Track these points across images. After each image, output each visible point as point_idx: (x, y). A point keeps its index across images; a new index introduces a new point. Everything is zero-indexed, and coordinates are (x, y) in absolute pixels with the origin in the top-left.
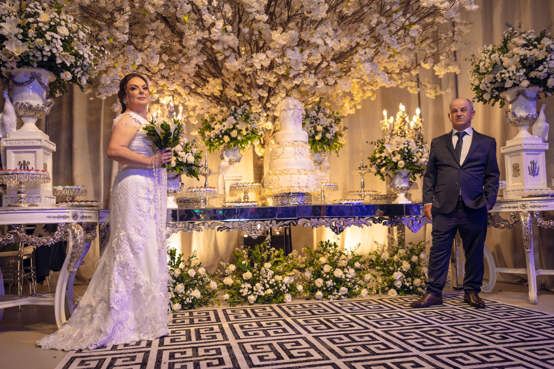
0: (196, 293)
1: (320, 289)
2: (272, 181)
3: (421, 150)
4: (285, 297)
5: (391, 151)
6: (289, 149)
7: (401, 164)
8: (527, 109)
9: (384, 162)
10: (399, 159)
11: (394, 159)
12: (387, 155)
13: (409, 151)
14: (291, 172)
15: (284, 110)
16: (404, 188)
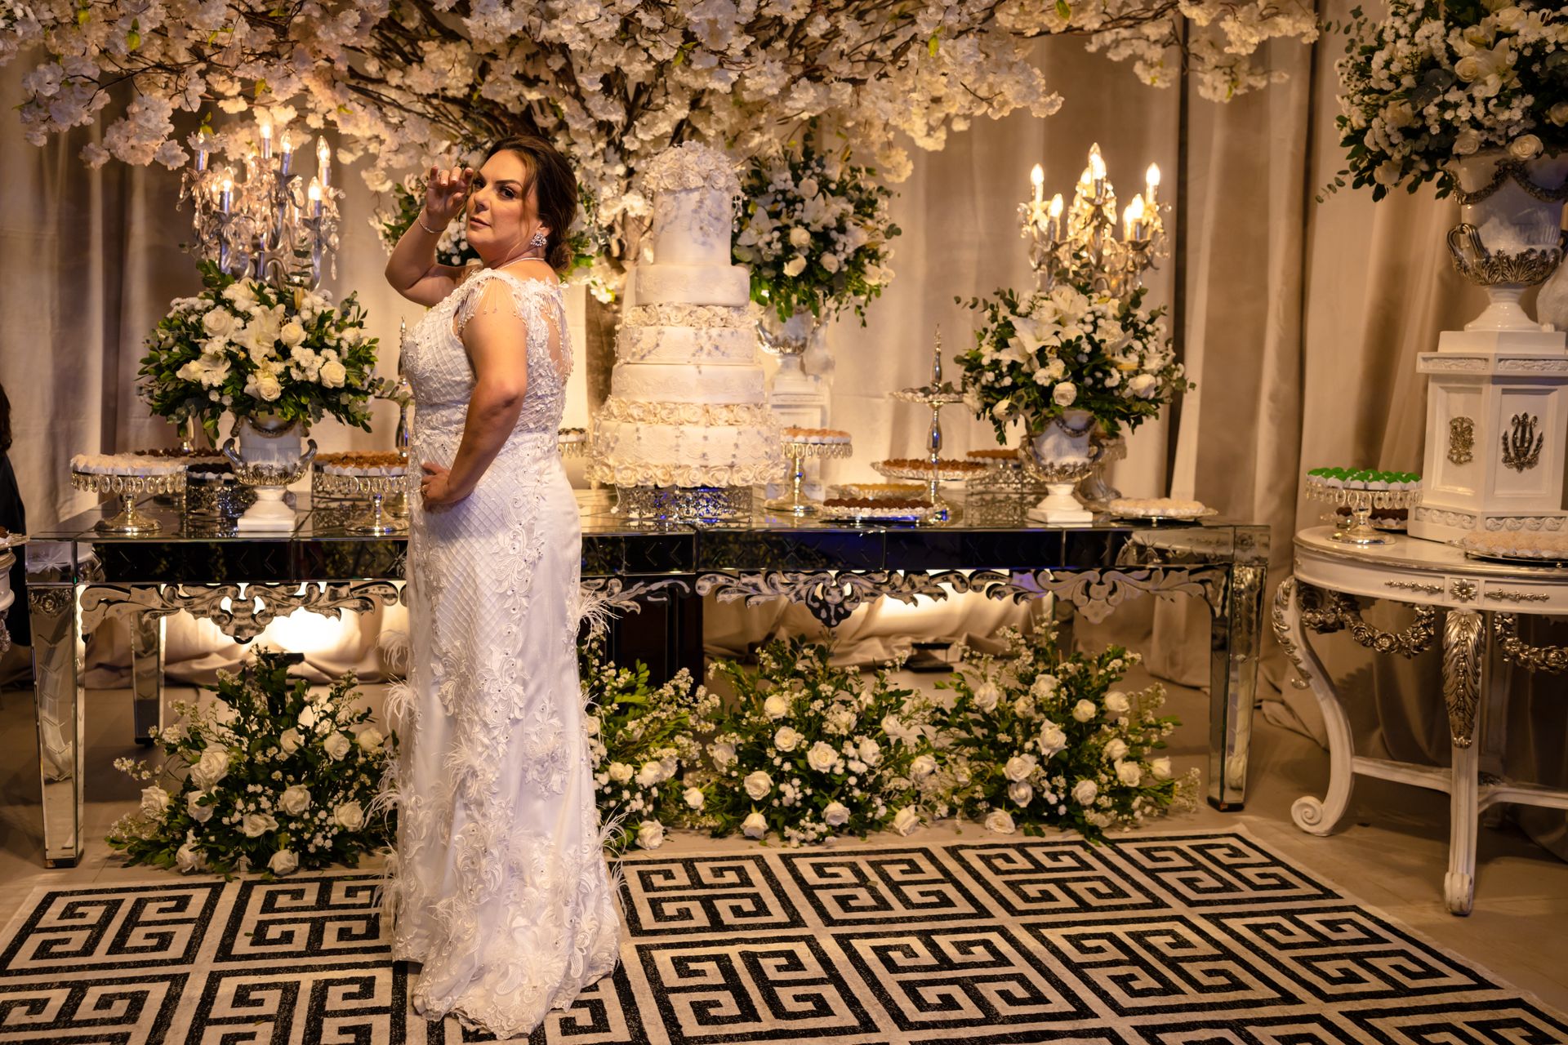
0: (348, 815)
1: (760, 805)
2: (617, 440)
3: (1138, 345)
4: (642, 832)
5: (1032, 347)
6: (678, 333)
7: (1063, 396)
8: (1525, 227)
9: (1007, 381)
10: (1058, 374)
11: (1042, 377)
12: (1020, 360)
13: (1096, 347)
14: (683, 414)
15: (667, 190)
16: (1071, 470)
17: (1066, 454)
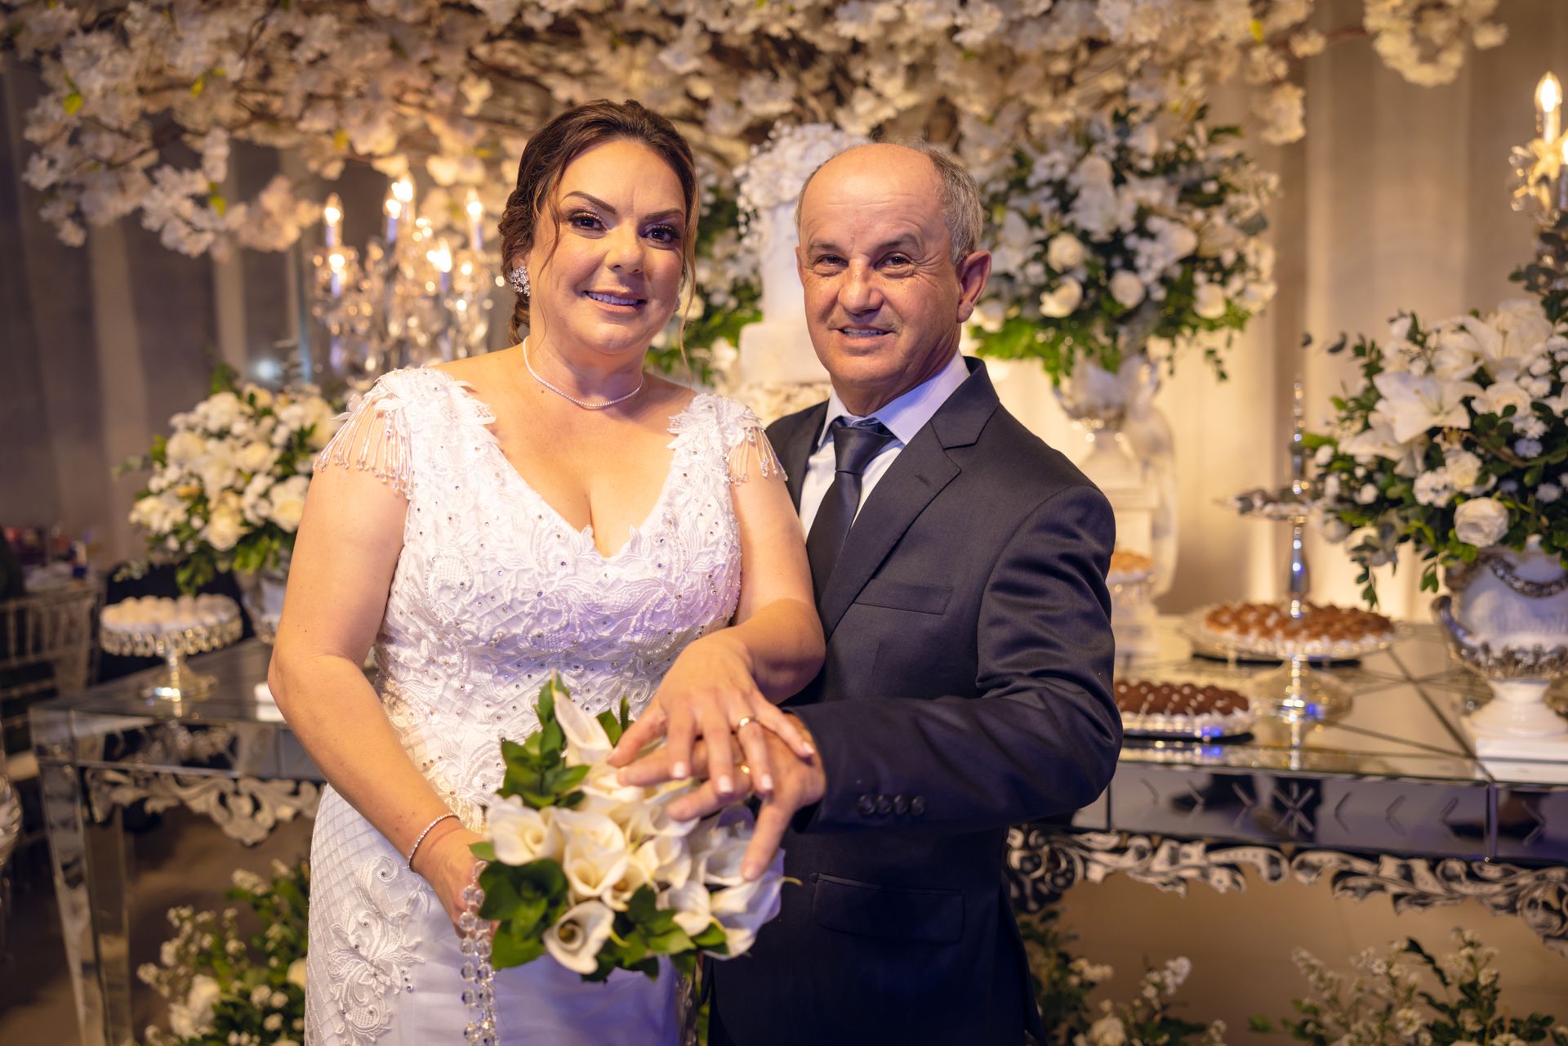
5: (1412, 429)
7: (1475, 526)
9: (1368, 494)
10: (1466, 483)
11: (1428, 488)
12: (1392, 454)
13: (1556, 425)
16: (1529, 660)
17: (1520, 628)
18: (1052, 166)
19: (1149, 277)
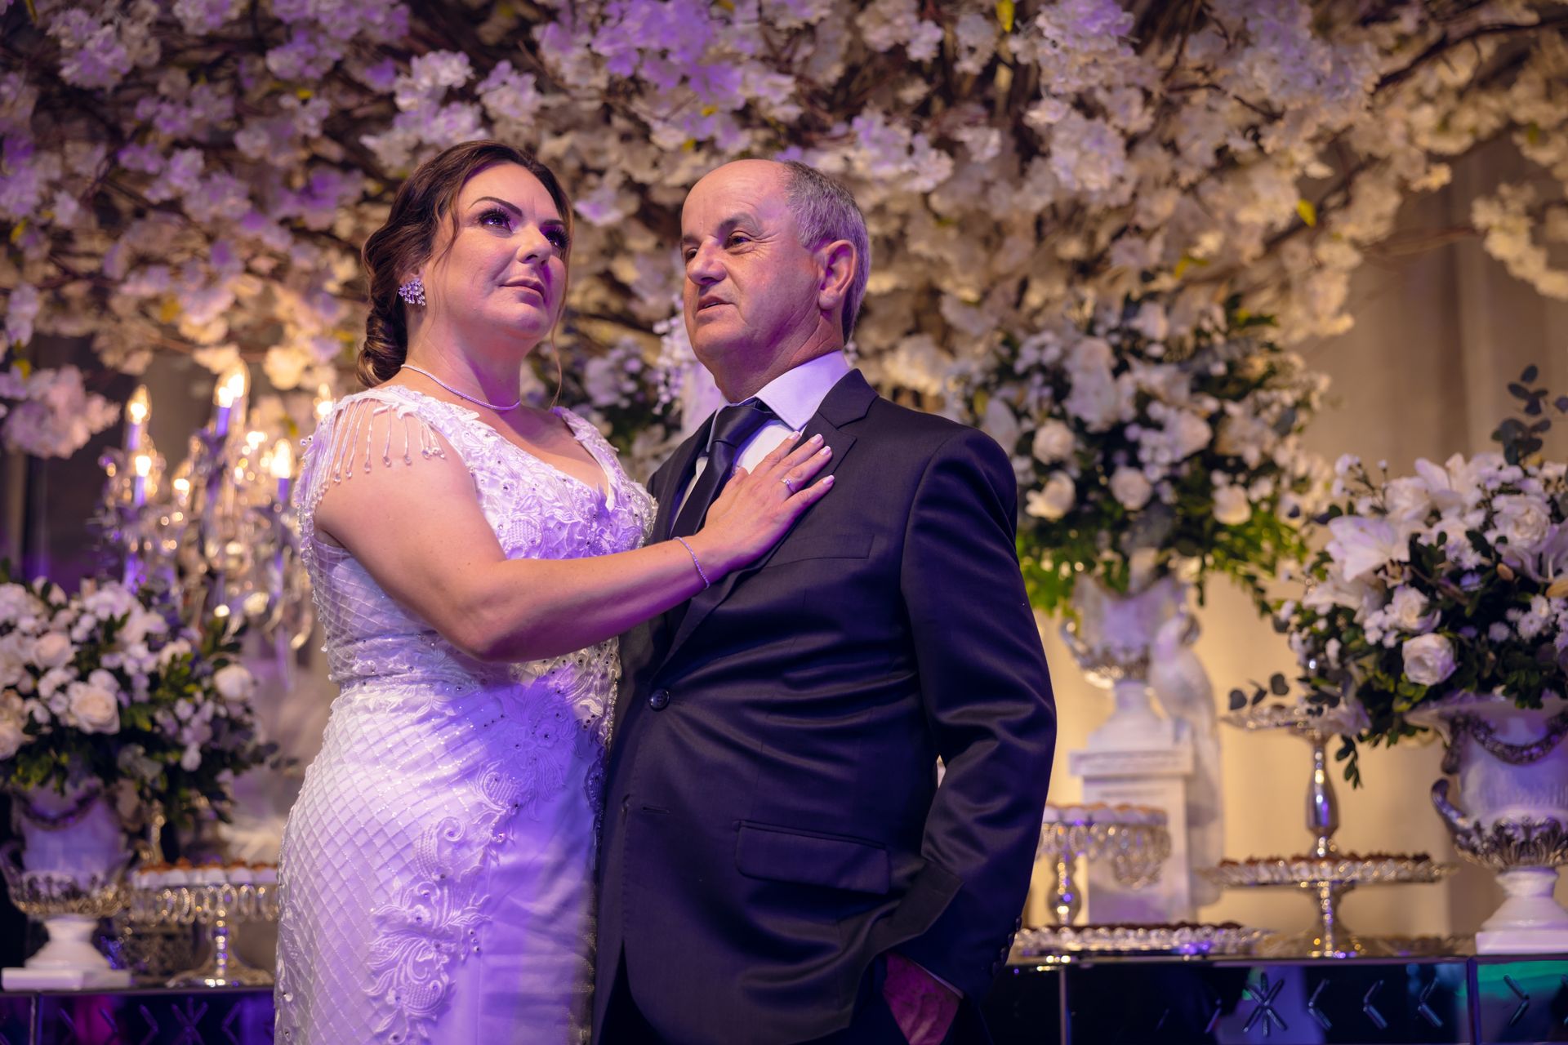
7: (1421, 663)
12: (1343, 600)
13: (1493, 556)
16: (1520, 837)
17: (1509, 802)
18: (1042, 347)
19: (1156, 473)
